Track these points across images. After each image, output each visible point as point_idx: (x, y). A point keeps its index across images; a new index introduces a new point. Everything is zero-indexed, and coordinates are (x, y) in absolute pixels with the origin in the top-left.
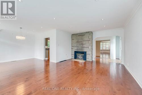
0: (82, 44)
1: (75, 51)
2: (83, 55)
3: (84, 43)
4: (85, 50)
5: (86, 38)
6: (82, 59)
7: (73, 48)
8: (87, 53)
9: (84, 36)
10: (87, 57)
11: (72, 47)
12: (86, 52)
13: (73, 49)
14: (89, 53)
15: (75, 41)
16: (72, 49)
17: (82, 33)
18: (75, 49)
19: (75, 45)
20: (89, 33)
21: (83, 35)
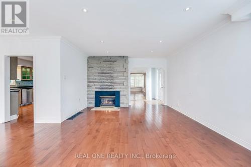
0: (112, 78)
1: (97, 90)
2: (115, 97)
3: (115, 75)
4: (117, 88)
5: (118, 66)
6: (110, 105)
7: (91, 84)
8: (121, 94)
9: (115, 63)
10: (121, 101)
11: (89, 82)
12: (118, 93)
13: (91, 86)
14: (125, 94)
15: (96, 70)
16: (88, 86)
17: (111, 57)
18: (97, 87)
19: (97, 78)
20: (124, 59)
21: (113, 61)
